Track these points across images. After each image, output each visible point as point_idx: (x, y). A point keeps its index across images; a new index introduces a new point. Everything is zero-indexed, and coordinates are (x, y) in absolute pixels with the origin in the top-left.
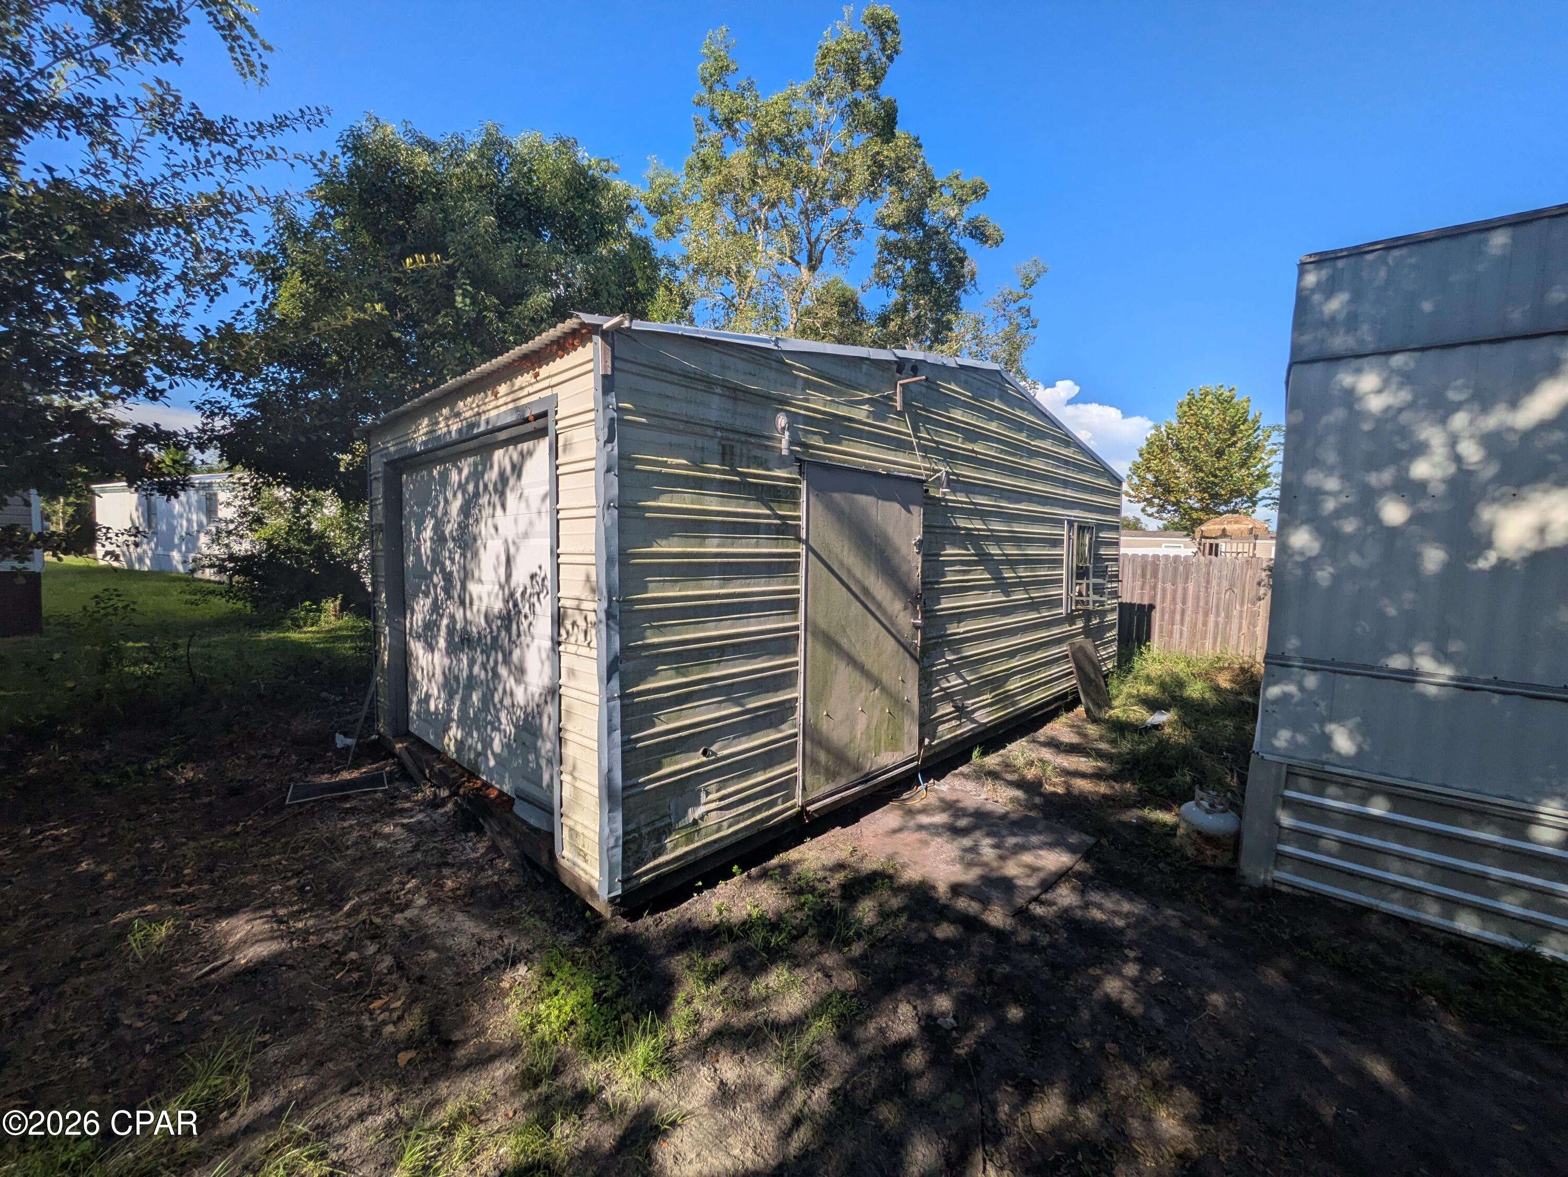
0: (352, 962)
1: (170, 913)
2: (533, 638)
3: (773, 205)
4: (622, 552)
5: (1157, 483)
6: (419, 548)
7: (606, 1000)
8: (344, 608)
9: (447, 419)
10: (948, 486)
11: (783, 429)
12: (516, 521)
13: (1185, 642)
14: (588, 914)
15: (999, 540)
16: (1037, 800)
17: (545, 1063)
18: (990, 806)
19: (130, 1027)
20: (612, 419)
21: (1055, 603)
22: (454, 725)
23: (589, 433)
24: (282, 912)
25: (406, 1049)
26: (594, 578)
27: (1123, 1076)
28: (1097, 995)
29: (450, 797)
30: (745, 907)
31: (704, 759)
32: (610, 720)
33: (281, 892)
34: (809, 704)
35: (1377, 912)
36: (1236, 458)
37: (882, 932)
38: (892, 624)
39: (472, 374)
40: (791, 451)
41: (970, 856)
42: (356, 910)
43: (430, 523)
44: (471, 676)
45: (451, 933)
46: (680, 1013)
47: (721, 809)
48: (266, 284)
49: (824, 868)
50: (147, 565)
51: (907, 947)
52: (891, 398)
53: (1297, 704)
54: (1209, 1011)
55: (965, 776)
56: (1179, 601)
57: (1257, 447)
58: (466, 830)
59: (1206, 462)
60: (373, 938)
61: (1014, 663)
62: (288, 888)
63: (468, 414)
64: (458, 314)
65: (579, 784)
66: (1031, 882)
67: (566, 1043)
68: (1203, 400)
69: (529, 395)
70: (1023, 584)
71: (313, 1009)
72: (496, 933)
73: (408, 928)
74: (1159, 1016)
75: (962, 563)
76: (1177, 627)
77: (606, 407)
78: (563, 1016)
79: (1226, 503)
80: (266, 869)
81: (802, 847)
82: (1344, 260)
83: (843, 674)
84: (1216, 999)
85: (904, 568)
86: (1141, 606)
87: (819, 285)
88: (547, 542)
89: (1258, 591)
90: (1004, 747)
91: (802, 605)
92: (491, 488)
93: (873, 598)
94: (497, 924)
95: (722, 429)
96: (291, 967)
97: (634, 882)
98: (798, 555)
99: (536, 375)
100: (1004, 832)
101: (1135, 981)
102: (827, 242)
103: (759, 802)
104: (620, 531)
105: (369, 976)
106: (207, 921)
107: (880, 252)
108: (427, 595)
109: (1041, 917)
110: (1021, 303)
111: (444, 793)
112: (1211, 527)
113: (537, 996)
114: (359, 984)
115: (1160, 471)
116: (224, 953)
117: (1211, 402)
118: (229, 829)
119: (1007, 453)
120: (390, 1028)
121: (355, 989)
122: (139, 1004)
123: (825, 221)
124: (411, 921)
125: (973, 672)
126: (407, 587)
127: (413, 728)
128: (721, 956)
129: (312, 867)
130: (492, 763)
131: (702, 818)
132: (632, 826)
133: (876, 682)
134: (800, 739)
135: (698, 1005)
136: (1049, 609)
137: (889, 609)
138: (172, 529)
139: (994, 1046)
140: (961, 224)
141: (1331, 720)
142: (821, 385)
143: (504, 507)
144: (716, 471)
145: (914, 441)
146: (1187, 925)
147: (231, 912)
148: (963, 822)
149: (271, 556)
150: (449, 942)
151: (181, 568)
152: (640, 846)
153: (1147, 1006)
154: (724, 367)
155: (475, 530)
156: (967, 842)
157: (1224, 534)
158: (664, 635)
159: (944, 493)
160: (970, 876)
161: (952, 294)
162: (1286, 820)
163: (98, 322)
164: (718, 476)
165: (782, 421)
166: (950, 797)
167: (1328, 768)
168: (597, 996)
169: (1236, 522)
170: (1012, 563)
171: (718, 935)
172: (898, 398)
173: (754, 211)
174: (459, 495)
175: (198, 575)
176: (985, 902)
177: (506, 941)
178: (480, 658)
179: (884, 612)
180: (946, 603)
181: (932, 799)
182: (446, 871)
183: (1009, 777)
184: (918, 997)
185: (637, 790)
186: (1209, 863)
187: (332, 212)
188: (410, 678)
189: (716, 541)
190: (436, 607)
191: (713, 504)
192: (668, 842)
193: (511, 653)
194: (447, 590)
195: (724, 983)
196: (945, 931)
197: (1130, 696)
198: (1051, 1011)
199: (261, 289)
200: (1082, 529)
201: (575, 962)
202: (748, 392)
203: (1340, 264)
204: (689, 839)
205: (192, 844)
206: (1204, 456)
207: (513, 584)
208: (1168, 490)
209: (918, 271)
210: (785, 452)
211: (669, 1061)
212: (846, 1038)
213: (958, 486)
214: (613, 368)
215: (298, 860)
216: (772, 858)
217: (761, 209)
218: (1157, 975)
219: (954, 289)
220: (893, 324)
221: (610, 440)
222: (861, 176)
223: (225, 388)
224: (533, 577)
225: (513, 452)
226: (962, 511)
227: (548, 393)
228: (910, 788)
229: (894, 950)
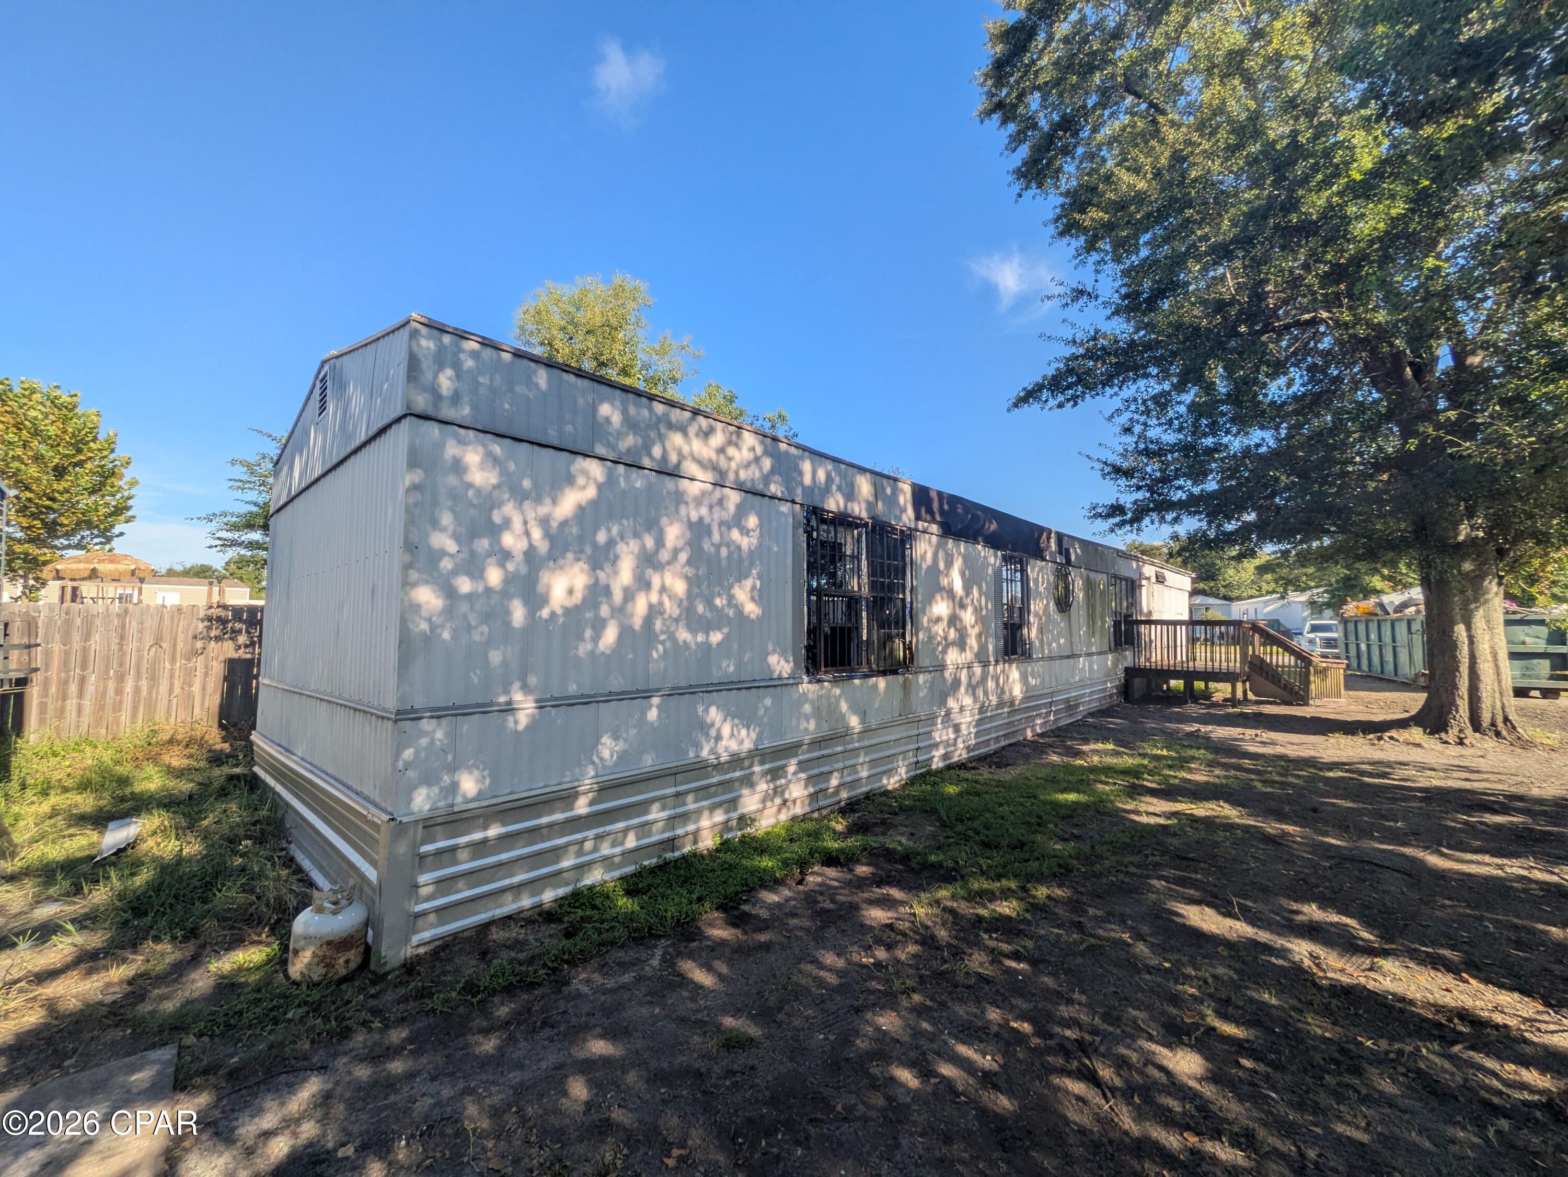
36: (84, 481)
56: (75, 664)
68: (28, 398)
76: (72, 702)
79: (67, 535)
82: (449, 337)
89: (193, 645)
112: (67, 565)
117: (41, 403)
157: (93, 576)
162: (423, 877)
167: (457, 809)
169: (111, 561)
203: (446, 338)
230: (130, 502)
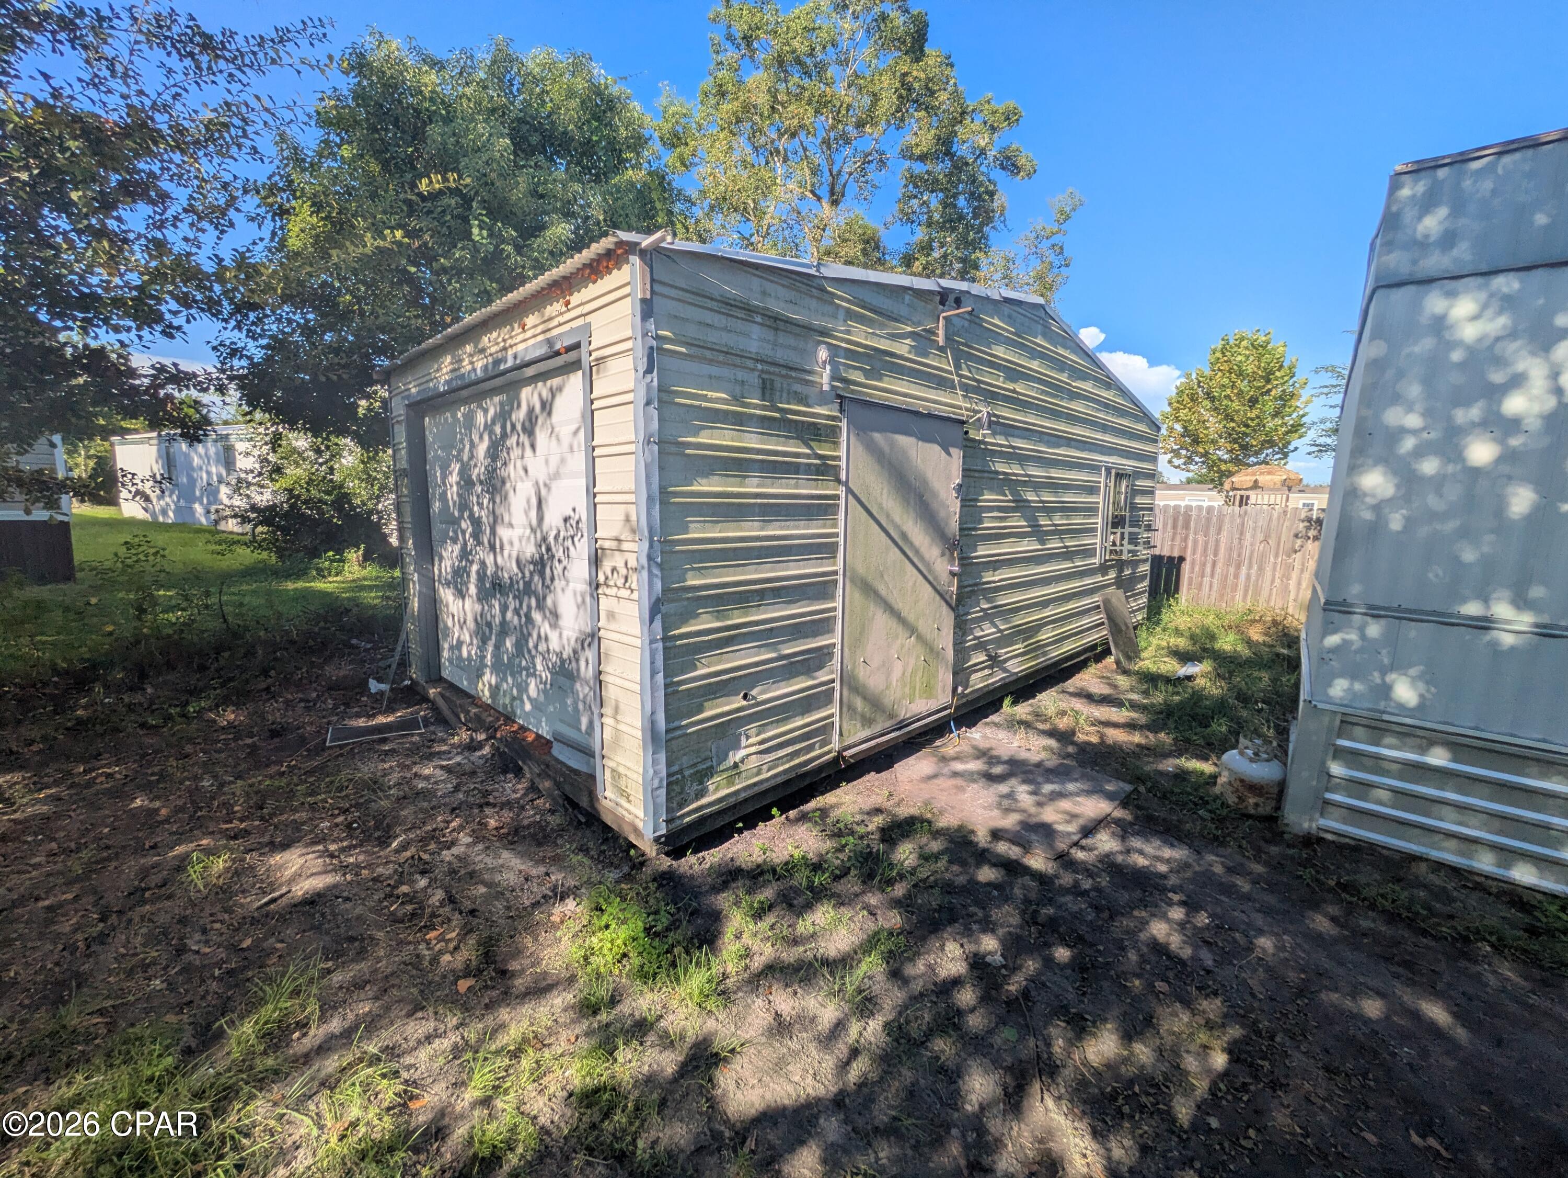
0: (405, 895)
1: (225, 847)
2: (568, 582)
3: (793, 135)
4: (663, 491)
5: (1186, 432)
6: (445, 492)
7: (657, 934)
8: (367, 557)
9: (471, 355)
10: (989, 427)
11: (824, 362)
12: (547, 462)
13: (1214, 594)
14: (632, 852)
15: (1037, 486)
16: (1071, 749)
17: (602, 992)
18: (1024, 755)
19: (197, 952)
20: (651, 348)
21: (1088, 552)
22: (488, 671)
23: (627, 363)
24: (333, 847)
25: (465, 977)
26: (634, 518)
27: (1175, 1014)
28: (1143, 936)
29: (487, 740)
30: (786, 848)
31: (745, 703)
32: (652, 663)
33: (330, 828)
34: (846, 650)
35: (1427, 860)
36: (1270, 407)
37: (923, 873)
38: (930, 571)
39: (498, 304)
40: (833, 387)
41: (1008, 803)
42: (404, 847)
43: (456, 467)
44: (504, 622)
45: (500, 869)
46: (730, 947)
47: (760, 752)
48: (274, 220)
49: (861, 812)
50: (171, 517)
51: (948, 888)
52: (932, 332)
53: (1356, 652)
54: (1258, 953)
55: (996, 725)
56: (1210, 552)
57: (1292, 395)
58: (505, 771)
59: (1237, 411)
60: (423, 873)
61: (1047, 612)
62: (337, 825)
63: (493, 350)
64: (476, 248)
65: (621, 727)
66: (1072, 828)
67: (621, 975)
68: (1238, 346)
69: (560, 325)
70: (1058, 532)
71: (372, 938)
72: (542, 869)
73: (456, 864)
74: (1208, 959)
75: (1000, 509)
76: (1207, 580)
77: (645, 335)
78: (615, 949)
79: (1257, 453)
80: (313, 807)
81: (838, 791)
82: (1446, 169)
83: (881, 621)
84: (1265, 943)
85: (942, 514)
86: (1171, 559)
87: (842, 220)
88: (582, 482)
89: (1294, 543)
90: (1034, 697)
91: (841, 549)
92: (519, 427)
93: (911, 545)
94: (542, 861)
95: (762, 361)
96: (347, 899)
97: (678, 822)
98: (837, 497)
99: (567, 304)
100: (1040, 779)
101: (1182, 925)
102: (851, 174)
103: (798, 747)
104: (661, 468)
105: (422, 908)
106: (261, 855)
107: (906, 186)
108: (455, 541)
109: (1083, 862)
110: (1054, 240)
111: (481, 737)
112: (1242, 478)
113: (587, 929)
114: (413, 915)
115: (1190, 421)
116: (281, 885)
117: (1247, 348)
118: (273, 769)
119: (1047, 394)
120: (447, 958)
121: (410, 920)
122: (204, 931)
123: (848, 151)
124: (458, 857)
125: (1006, 621)
126: (434, 533)
127: (446, 674)
128: (767, 894)
129: (357, 806)
130: (528, 707)
131: (742, 761)
132: (675, 768)
133: (912, 630)
134: (837, 685)
135: (746, 939)
136: (1083, 558)
137: (927, 556)
138: (192, 482)
139: (1044, 984)
140: (991, 154)
141: (1392, 668)
142: (863, 316)
143: (533, 446)
144: (756, 407)
145: (956, 379)
146: (1230, 870)
147: (285, 846)
148: (998, 770)
149: (293, 507)
150: (498, 878)
151: (203, 520)
152: (683, 789)
153: (1196, 948)
154: (764, 293)
155: (503, 473)
156: (1003, 788)
157: (1256, 486)
158: (705, 577)
159: (984, 436)
160: (1009, 822)
161: (980, 230)
162: (1337, 769)
163: (111, 247)
164: (758, 412)
165: (823, 354)
166: (983, 745)
167: (1386, 717)
168: (648, 930)
169: (1269, 473)
170: (1049, 510)
171: (762, 873)
172: (941, 332)
173: (773, 141)
174: (486, 437)
175: (222, 526)
176: (1026, 847)
177: (553, 878)
178: (512, 604)
179: (922, 559)
180: (983, 551)
181: (965, 747)
182: (488, 811)
183: (1041, 726)
184: (963, 935)
185: (679, 733)
186: (1252, 811)
187: (338, 140)
188: (441, 625)
189: (756, 480)
190: (465, 554)
191: (752, 441)
192: (711, 784)
193: (544, 598)
194: (476, 536)
195: (770, 919)
196: (986, 874)
197: (1159, 648)
198: (1098, 951)
199: (268, 225)
200: (1120, 476)
201: (623, 899)
202: (788, 321)
203: (1442, 173)
204: (730, 781)
205: (240, 783)
206: (1236, 405)
207: (545, 528)
208: (1196, 441)
209: (945, 205)
210: (826, 387)
211: (723, 992)
212: (896, 975)
213: (998, 428)
214: (653, 292)
215: (343, 798)
216: (807, 802)
217: (780, 139)
218: (1203, 919)
219: (982, 225)
220: (917, 263)
221: (649, 371)
222: (888, 101)
223: (240, 329)
224: (566, 520)
225: (543, 389)
226: (1002, 454)
227: (580, 322)
228: (942, 736)
229: (936, 891)
230: (1304, 420)
